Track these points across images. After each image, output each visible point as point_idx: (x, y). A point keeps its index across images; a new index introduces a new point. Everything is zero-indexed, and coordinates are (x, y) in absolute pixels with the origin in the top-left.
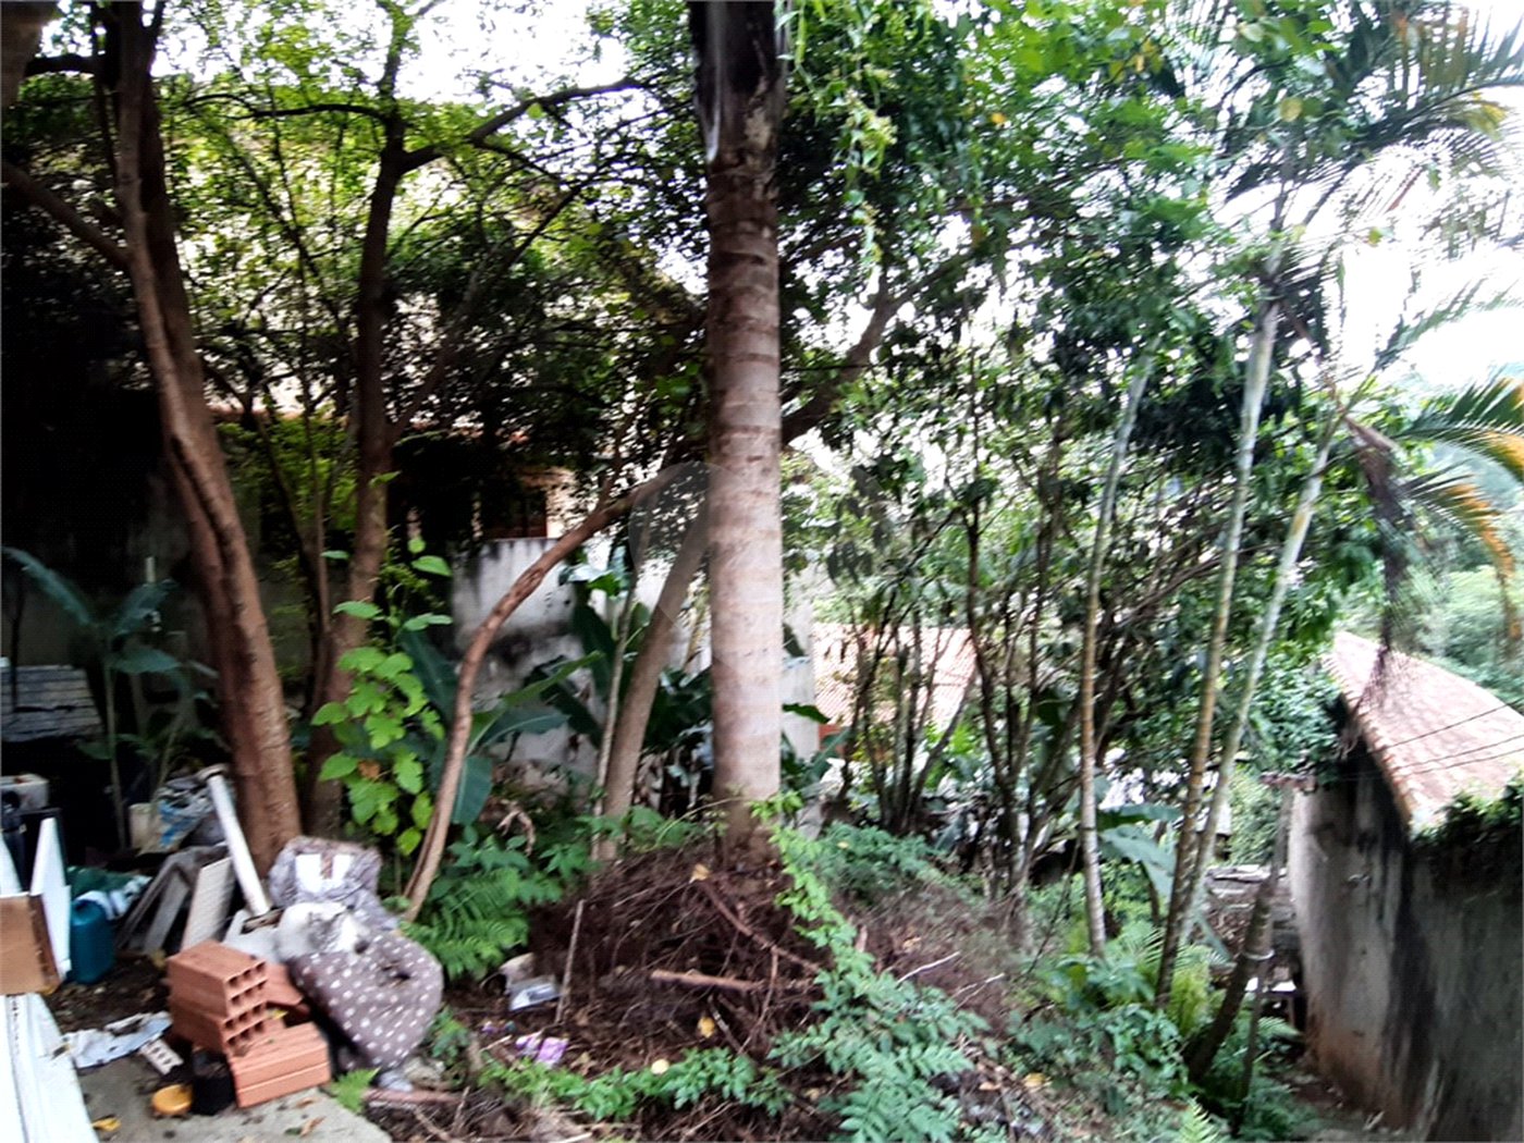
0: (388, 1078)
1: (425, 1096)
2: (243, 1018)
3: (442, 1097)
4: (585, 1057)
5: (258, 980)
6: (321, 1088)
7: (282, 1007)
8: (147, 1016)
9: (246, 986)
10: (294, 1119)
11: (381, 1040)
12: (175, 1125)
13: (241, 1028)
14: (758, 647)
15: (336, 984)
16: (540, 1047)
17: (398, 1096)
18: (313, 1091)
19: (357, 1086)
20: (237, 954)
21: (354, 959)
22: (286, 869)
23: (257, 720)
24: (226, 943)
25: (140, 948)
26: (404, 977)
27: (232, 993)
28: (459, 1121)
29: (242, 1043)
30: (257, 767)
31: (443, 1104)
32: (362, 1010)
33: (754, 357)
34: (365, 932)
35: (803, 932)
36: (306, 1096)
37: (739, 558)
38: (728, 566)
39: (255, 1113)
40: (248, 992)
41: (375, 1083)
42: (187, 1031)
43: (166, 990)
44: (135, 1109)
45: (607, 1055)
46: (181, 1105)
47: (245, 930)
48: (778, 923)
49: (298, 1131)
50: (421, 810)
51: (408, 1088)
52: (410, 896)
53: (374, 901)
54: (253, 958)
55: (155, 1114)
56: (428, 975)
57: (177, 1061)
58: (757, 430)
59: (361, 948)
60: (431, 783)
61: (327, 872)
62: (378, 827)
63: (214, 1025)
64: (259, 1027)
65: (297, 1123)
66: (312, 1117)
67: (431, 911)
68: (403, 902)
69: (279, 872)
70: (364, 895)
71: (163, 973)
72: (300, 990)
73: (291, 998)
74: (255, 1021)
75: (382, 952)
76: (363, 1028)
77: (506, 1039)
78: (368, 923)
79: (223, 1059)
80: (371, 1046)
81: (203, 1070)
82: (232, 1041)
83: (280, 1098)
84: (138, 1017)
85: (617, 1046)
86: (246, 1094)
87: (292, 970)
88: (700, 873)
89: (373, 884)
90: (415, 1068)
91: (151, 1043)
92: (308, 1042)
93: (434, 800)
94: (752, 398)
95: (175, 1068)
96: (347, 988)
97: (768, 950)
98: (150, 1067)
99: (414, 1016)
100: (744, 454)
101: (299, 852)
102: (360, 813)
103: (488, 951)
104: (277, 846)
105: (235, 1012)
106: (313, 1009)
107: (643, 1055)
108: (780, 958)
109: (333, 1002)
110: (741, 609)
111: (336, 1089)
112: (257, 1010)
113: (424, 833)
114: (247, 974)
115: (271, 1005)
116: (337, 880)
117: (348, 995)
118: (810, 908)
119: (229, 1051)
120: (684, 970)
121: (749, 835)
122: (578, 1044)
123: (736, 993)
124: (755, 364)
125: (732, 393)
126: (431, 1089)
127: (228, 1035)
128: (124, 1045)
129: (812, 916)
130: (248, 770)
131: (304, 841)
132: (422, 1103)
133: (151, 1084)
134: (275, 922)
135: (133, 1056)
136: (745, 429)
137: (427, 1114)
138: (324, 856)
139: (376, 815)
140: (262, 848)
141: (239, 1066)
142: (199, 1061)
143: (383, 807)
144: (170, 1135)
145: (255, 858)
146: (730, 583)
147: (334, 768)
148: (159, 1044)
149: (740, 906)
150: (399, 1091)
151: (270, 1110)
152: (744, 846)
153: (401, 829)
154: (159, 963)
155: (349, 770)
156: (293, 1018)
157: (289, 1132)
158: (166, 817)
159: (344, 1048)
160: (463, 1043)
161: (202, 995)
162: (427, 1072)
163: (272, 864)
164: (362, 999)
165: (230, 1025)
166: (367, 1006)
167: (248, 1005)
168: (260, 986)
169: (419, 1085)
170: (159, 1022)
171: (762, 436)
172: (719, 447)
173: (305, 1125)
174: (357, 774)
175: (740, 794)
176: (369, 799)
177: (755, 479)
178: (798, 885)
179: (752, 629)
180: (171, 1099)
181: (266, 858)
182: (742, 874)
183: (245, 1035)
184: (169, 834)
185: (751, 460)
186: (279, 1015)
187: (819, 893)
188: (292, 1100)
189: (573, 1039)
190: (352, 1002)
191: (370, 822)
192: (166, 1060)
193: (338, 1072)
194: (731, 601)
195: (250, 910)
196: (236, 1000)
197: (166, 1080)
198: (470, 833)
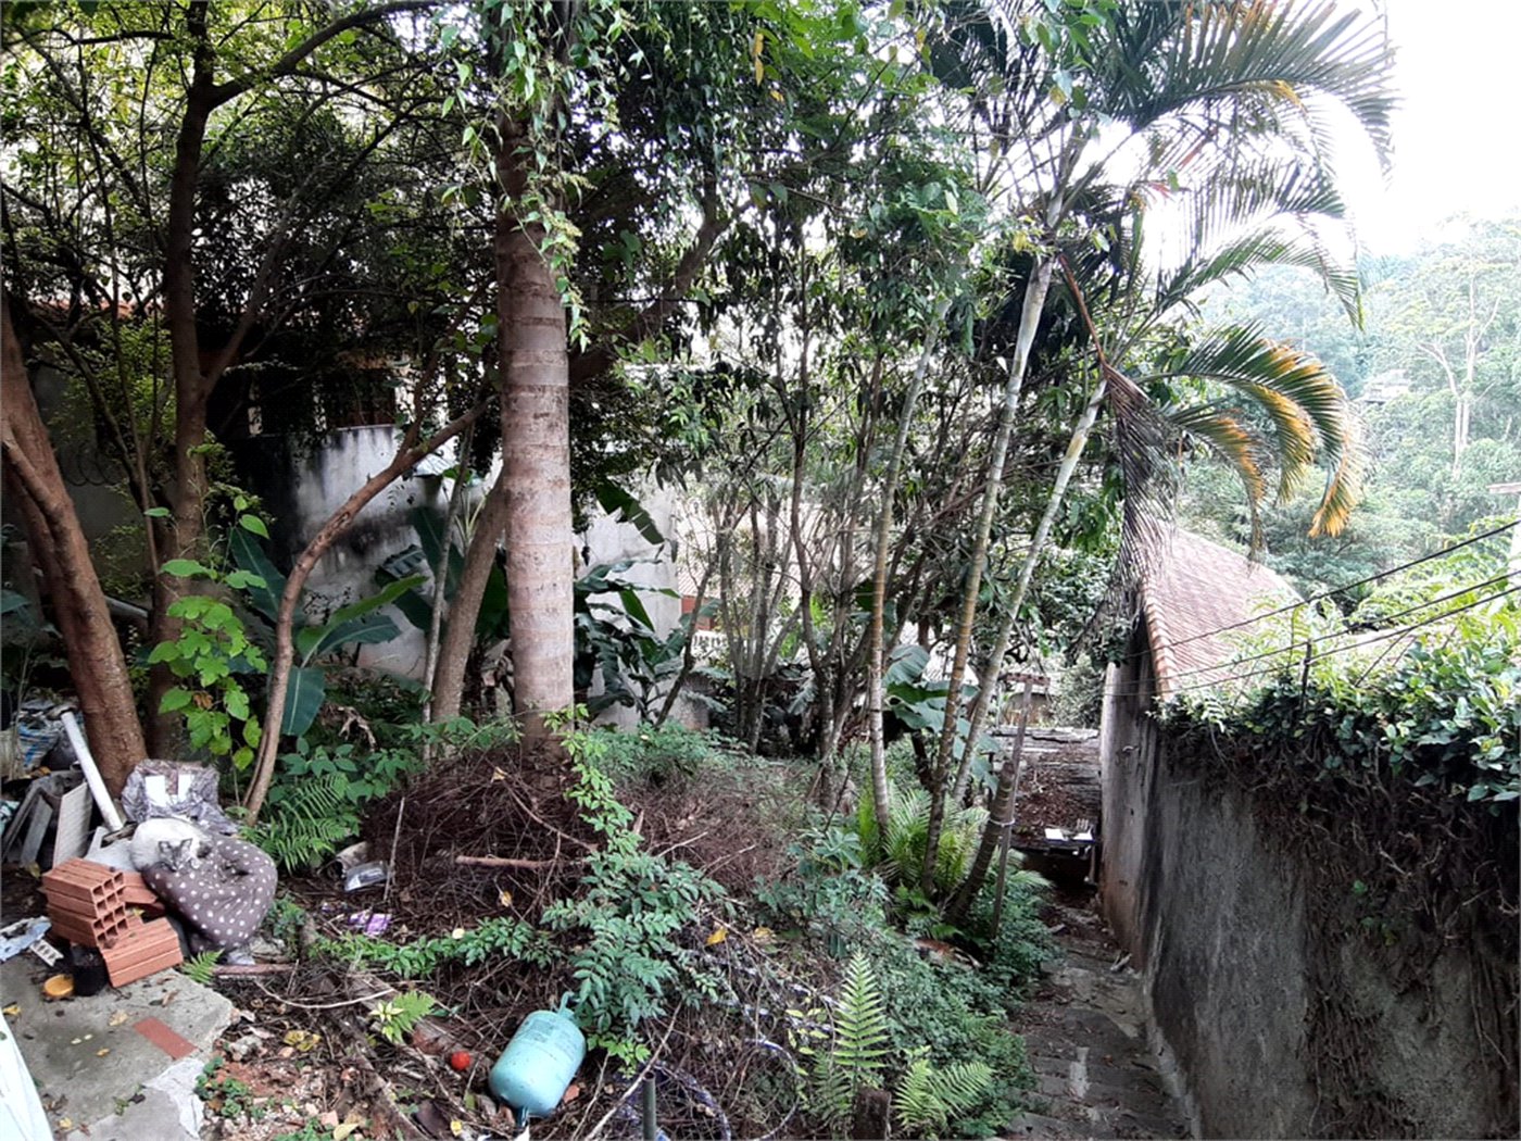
0: (234, 955)
1: (263, 968)
2: (108, 918)
3: (278, 968)
4: (404, 928)
5: (118, 887)
6: (177, 968)
7: (140, 906)
8: (30, 921)
9: (107, 893)
10: (157, 994)
11: (224, 928)
12: (64, 1006)
13: (108, 926)
14: (547, 582)
15: (183, 886)
16: (369, 921)
17: (243, 969)
18: (172, 970)
19: (207, 964)
20: (99, 868)
21: (197, 863)
22: (135, 790)
23: (98, 665)
24: (88, 858)
25: (17, 862)
26: (242, 873)
27: (97, 899)
28: (292, 985)
29: (108, 938)
30: (102, 705)
31: (279, 973)
32: (207, 904)
33: (539, 321)
34: (207, 839)
35: (586, 818)
36: (165, 975)
37: (528, 506)
38: (518, 512)
39: (125, 991)
40: (111, 898)
41: (222, 961)
42: (64, 931)
43: (44, 897)
44: (31, 995)
45: (425, 925)
46: (66, 990)
47: (105, 844)
48: (566, 813)
49: (160, 1002)
50: (252, 731)
51: (252, 962)
52: (248, 805)
53: (216, 811)
54: (112, 870)
55: (47, 998)
56: (264, 870)
57: (59, 955)
58: (543, 389)
59: (203, 854)
60: (259, 708)
61: (173, 789)
62: (214, 749)
63: (86, 925)
64: (122, 924)
65: (159, 996)
66: (171, 990)
67: (268, 814)
68: (242, 810)
69: (130, 792)
70: (205, 806)
71: (39, 883)
72: (153, 891)
73: (147, 898)
74: (118, 919)
75: (224, 854)
76: (210, 919)
77: (340, 917)
79: (96, 952)
80: (217, 932)
81: (80, 961)
82: (102, 937)
83: (143, 978)
84: (24, 921)
85: (431, 918)
86: (116, 978)
87: (145, 875)
88: (499, 775)
89: (214, 796)
90: (259, 946)
91: (37, 942)
92: (164, 932)
93: (263, 721)
94: (538, 360)
95: (58, 960)
96: (195, 887)
97: (554, 834)
98: (39, 961)
99: (253, 906)
100: (530, 411)
101: (146, 774)
102: (197, 738)
103: (318, 845)
104: (127, 770)
105: (101, 914)
106: (166, 906)
107: (451, 924)
108: (563, 840)
109: (182, 900)
110: (531, 550)
111: (188, 967)
112: (119, 911)
113: (256, 752)
114: (108, 884)
115: (130, 906)
116: (182, 796)
117: (194, 893)
118: (593, 799)
119: (99, 945)
120: (482, 855)
121: (544, 741)
122: (402, 917)
123: (528, 870)
124: (540, 327)
125: (520, 353)
126: (273, 962)
127: (97, 932)
128: (16, 945)
129: (594, 806)
130: (94, 707)
131: (151, 763)
132: (264, 974)
133: (41, 976)
134: (130, 835)
135: (24, 953)
136: (531, 389)
137: (265, 981)
138: (168, 776)
139: (213, 738)
140: (112, 774)
141: (107, 955)
142: (76, 955)
143: (217, 733)
144: (60, 1013)
145: (106, 781)
146: (521, 528)
147: (172, 701)
148: (43, 943)
149: (534, 800)
150: (244, 964)
151: (137, 989)
152: (540, 749)
153: (235, 748)
154: (35, 874)
155: (185, 701)
156: (150, 915)
157: (152, 1004)
158: (25, 738)
159: (193, 935)
160: (301, 922)
161: (73, 903)
162: (269, 949)
163: (125, 784)
164: (206, 896)
165: (98, 924)
166: (212, 899)
167: (111, 907)
168: (120, 892)
169: (260, 959)
170: (41, 924)
171: (548, 394)
172: (508, 404)
173: (165, 997)
174: (193, 704)
175: (534, 707)
176: (204, 725)
177: (542, 434)
178: (584, 781)
179: (542, 568)
180: (57, 986)
181: (118, 780)
182: (539, 772)
183: (112, 931)
184: (30, 754)
185: (536, 417)
186: (138, 913)
187: (603, 785)
188: (153, 980)
189: (397, 913)
190: (199, 898)
191: (206, 745)
192: (51, 955)
193: (191, 954)
194: (522, 544)
195: (107, 826)
196: (101, 905)
197: (51, 971)
198: (302, 744)
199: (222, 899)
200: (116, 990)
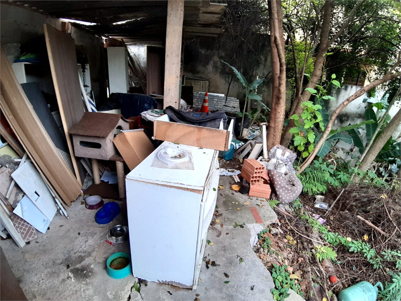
2: (256, 177)
4: (329, 227)
5: (262, 170)
6: (267, 200)
7: (264, 179)
8: (236, 170)
9: (259, 171)
10: (259, 203)
12: (234, 192)
13: (255, 179)
15: (278, 179)
16: (318, 218)
18: (265, 199)
20: (259, 164)
21: (284, 176)
22: (274, 150)
24: (257, 161)
25: (238, 157)
26: (293, 185)
27: (256, 171)
29: (254, 182)
30: (275, 124)
32: (281, 187)
36: (263, 199)
39: (252, 198)
42: (244, 175)
43: (242, 167)
44: (228, 186)
45: (335, 230)
46: (237, 189)
47: (261, 160)
49: (259, 205)
50: (311, 148)
51: (284, 210)
52: (301, 168)
53: (291, 166)
54: (262, 165)
55: (231, 188)
56: (299, 188)
57: (239, 180)
59: (286, 174)
61: (283, 155)
62: (299, 148)
63: (250, 176)
64: (258, 181)
66: (263, 204)
67: (304, 174)
68: (299, 168)
69: (272, 151)
70: (290, 163)
74: (258, 179)
75: (290, 177)
76: (280, 191)
77: (310, 212)
78: (289, 170)
79: (249, 184)
81: (244, 184)
82: (252, 181)
83: (257, 197)
84: (234, 170)
85: (339, 229)
86: (251, 193)
87: (269, 172)
88: (384, 196)
89: (293, 161)
90: (287, 207)
91: (235, 175)
92: (267, 188)
95: (238, 182)
97: (395, 227)
98: (234, 180)
99: (293, 195)
102: (296, 143)
103: (315, 189)
104: (273, 145)
105: (255, 175)
107: (344, 234)
109: (276, 183)
111: (270, 201)
112: (259, 177)
113: (309, 154)
114: (260, 168)
115: (262, 177)
116: (285, 157)
117: (280, 183)
119: (251, 183)
120: (366, 219)
122: (329, 223)
123: (380, 233)
126: (289, 213)
127: (252, 179)
128: (230, 174)
130: (272, 125)
131: (280, 146)
132: (286, 215)
133: (232, 183)
134: (268, 161)
135: (231, 176)
138: (283, 151)
140: (270, 144)
141: (251, 186)
142: (244, 182)
144: (233, 194)
145: (267, 146)
147: (293, 130)
148: (237, 176)
150: (282, 209)
151: (254, 198)
153: (304, 151)
154: (241, 162)
156: (265, 182)
157: (257, 204)
158: (250, 134)
160: (300, 207)
161: (249, 169)
162: (290, 209)
163: (272, 148)
164: (282, 185)
165: (253, 177)
166: (283, 187)
167: (258, 175)
168: (262, 172)
170: (238, 172)
173: (261, 205)
174: (298, 134)
176: (299, 141)
180: (236, 187)
181: (270, 147)
183: (255, 181)
184: (249, 137)
186: (263, 180)
188: (260, 199)
189: (328, 221)
190: (280, 185)
191: (297, 146)
192: (237, 180)
195: (263, 157)
196: (256, 173)
197: (235, 183)
198: (320, 160)
199: (286, 188)
200: (249, 196)
